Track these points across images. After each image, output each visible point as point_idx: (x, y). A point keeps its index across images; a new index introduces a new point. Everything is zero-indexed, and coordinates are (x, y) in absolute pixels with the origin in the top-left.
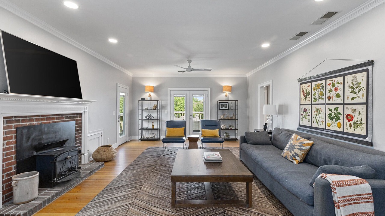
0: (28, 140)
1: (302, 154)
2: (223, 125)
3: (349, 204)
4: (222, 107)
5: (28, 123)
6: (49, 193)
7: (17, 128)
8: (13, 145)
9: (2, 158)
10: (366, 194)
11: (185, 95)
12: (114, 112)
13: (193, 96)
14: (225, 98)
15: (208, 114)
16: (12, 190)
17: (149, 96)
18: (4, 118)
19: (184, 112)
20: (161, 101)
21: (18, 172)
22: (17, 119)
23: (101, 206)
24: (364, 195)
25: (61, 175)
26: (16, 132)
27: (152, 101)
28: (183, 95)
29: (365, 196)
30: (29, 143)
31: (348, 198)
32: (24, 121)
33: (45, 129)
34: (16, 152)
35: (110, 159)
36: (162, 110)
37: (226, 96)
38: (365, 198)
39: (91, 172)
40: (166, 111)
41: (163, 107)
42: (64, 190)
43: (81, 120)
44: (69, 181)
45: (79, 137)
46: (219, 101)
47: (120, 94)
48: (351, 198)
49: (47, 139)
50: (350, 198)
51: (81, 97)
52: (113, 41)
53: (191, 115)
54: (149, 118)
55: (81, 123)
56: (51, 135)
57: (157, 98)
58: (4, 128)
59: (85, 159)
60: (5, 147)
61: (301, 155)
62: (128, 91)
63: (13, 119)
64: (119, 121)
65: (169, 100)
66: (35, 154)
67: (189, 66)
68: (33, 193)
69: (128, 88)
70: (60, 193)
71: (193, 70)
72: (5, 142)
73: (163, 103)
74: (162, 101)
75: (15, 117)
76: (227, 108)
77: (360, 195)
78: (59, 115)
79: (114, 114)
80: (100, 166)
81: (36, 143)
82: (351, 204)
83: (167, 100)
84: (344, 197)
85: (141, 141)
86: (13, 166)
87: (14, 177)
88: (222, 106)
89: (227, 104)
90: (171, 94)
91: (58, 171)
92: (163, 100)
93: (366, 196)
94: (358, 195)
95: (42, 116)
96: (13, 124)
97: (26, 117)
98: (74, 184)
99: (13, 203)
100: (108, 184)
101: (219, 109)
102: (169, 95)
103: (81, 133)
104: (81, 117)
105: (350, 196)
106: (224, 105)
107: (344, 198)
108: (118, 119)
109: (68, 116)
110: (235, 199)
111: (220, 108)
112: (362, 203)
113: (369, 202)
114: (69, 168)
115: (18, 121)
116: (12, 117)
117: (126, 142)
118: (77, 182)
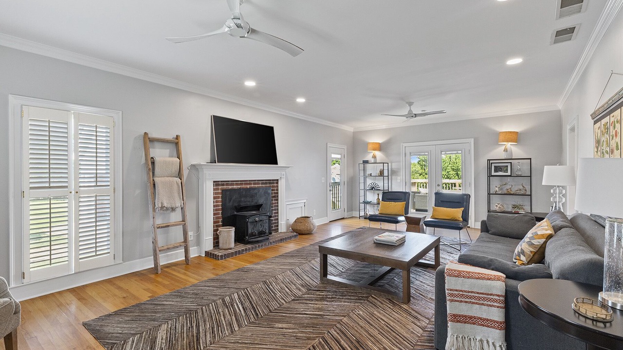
0: (230, 201)
1: (531, 252)
2: (498, 204)
3: (461, 301)
4: (496, 171)
5: (230, 187)
6: (241, 247)
7: (223, 190)
8: (220, 204)
9: (213, 213)
10: (491, 295)
11: (428, 152)
12: (323, 178)
13: (443, 153)
14: (503, 156)
15: (470, 184)
16: (218, 239)
17: (373, 157)
18: (214, 182)
19: (426, 181)
20: (391, 163)
21: (223, 225)
22: (223, 183)
23: (268, 265)
24: (488, 294)
25: (252, 235)
26: (222, 193)
27: (376, 164)
28: (424, 152)
29: (489, 297)
30: (231, 204)
31: (461, 293)
32: (227, 185)
33: (243, 192)
34: (222, 209)
35: (308, 232)
36: (393, 177)
37: (506, 150)
38: (490, 300)
39: (281, 240)
40: (399, 178)
41: (394, 172)
42: (253, 248)
43: (278, 186)
44: (258, 242)
45: (275, 203)
46: (490, 160)
47: (332, 157)
48: (467, 294)
49: (245, 202)
50: (464, 293)
51: (276, 163)
52: (301, 100)
53: (439, 185)
54: (373, 188)
55: (277, 190)
56: (249, 199)
57: (385, 160)
58: (214, 189)
59: (283, 228)
60: (215, 204)
61: (529, 253)
62: (346, 152)
63: (220, 183)
64: (330, 191)
65: (403, 162)
66: (236, 213)
67: (410, 110)
68: (230, 244)
69: (345, 148)
70: (249, 249)
71: (416, 115)
72: (215, 200)
73: (394, 166)
74: (393, 164)
75: (221, 181)
76: (509, 174)
77: (482, 294)
78: (255, 181)
79: (323, 181)
80: (293, 237)
81: (236, 204)
82: (466, 302)
83: (399, 162)
84: (456, 290)
85: (365, 219)
86: (220, 220)
87: (219, 229)
88: (497, 169)
89: (509, 165)
90: (406, 152)
91: (250, 231)
92: (394, 162)
93: (492, 297)
94: (478, 293)
95: (241, 181)
96: (220, 187)
97: (229, 181)
98: (262, 246)
99: (219, 248)
100: (287, 252)
101: (490, 176)
102: (403, 153)
103: (277, 200)
104: (277, 183)
105: (465, 292)
106: (501, 168)
107: (455, 292)
108: (329, 188)
109: (264, 182)
110: (393, 290)
111: (493, 173)
112: (483, 304)
113: (494, 306)
114: (260, 230)
115: (223, 185)
116: (219, 182)
117: (343, 218)
118: (265, 245)
